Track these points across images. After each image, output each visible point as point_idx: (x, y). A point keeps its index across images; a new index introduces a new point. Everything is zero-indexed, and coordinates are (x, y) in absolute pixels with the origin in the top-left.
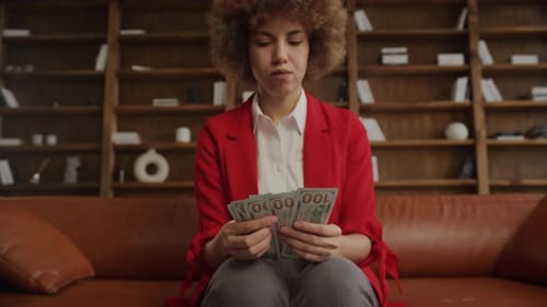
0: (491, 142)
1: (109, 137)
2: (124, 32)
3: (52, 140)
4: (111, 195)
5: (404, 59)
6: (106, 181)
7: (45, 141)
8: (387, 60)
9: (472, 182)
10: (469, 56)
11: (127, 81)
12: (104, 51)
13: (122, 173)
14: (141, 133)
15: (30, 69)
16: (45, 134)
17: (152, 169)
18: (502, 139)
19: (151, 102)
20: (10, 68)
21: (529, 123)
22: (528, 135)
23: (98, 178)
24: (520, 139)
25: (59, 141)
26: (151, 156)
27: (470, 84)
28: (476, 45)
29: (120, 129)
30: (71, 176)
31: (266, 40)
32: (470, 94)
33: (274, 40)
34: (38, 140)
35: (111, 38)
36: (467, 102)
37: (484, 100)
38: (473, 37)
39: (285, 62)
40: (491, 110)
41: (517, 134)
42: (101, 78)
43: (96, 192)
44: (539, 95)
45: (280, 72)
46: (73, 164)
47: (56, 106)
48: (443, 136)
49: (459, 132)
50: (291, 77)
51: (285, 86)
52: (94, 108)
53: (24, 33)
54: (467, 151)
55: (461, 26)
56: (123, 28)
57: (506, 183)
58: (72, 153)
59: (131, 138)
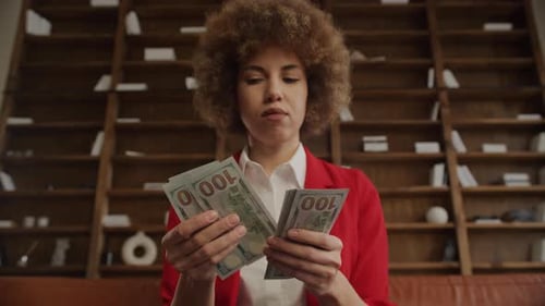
0: (471, 225)
1: (99, 219)
2: (120, 121)
3: (44, 222)
4: (97, 276)
5: (383, 147)
6: (94, 263)
7: (36, 223)
8: (368, 147)
9: (455, 264)
10: (444, 145)
11: (121, 166)
12: (100, 138)
13: (110, 256)
14: (132, 216)
15: (29, 153)
16: (37, 216)
17: (140, 252)
18: (481, 223)
19: (141, 186)
20: (10, 154)
21: (504, 207)
22: (505, 218)
23: (85, 261)
24: (497, 223)
25: (51, 224)
26: (140, 239)
27: (446, 170)
28: (450, 135)
29: (111, 213)
30: (59, 258)
31: (256, 75)
32: (448, 179)
33: (267, 76)
34: (29, 222)
35: (108, 125)
36: (445, 187)
37: (460, 185)
38: (447, 128)
39: (279, 99)
40: (468, 195)
41: (494, 218)
42: (96, 163)
43: (81, 274)
44: (511, 181)
45: (274, 112)
46: (62, 246)
47: (51, 189)
48: (423, 219)
49: (439, 216)
50: (286, 119)
51: (279, 128)
52: (87, 191)
53: (27, 121)
54: (447, 235)
55: (434, 118)
56: (120, 117)
57: (487, 265)
58: (62, 235)
59: (122, 221)
